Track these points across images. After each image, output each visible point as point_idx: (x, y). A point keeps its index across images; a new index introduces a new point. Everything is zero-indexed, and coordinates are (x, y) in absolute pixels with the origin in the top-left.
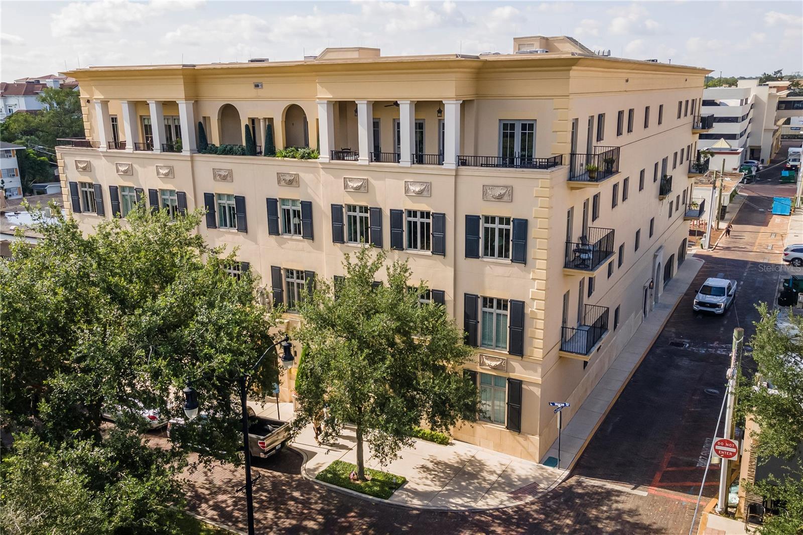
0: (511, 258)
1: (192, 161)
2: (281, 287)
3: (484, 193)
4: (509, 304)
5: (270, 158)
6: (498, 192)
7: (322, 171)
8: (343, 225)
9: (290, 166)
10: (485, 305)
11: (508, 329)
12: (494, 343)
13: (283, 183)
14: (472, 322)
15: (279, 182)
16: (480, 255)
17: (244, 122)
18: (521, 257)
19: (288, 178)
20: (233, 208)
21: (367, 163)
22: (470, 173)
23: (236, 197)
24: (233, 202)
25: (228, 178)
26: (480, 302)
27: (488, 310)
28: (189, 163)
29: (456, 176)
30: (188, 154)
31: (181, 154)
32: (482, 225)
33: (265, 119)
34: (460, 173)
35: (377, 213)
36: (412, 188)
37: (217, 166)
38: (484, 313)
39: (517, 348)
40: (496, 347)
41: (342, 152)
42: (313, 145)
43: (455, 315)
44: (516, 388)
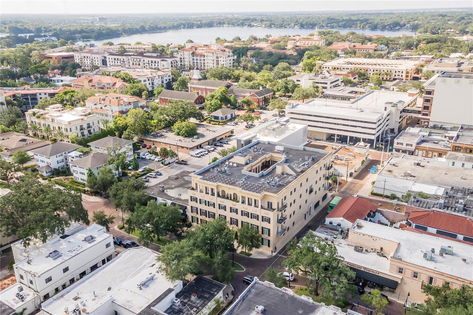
0: (268, 222)
1: (216, 198)
2: (232, 221)
3: (265, 213)
4: (268, 229)
5: (231, 201)
6: (267, 213)
7: (240, 205)
8: (243, 213)
9: (234, 203)
10: (264, 228)
11: (268, 232)
13: (233, 205)
14: (263, 231)
16: (264, 221)
17: (226, 194)
20: (224, 207)
21: (247, 205)
23: (224, 205)
25: (223, 202)
31: (214, 196)
32: (264, 217)
33: (230, 194)
34: (261, 210)
35: (248, 213)
36: (254, 210)
37: (221, 200)
39: (269, 235)
40: (266, 234)
41: (243, 202)
42: (238, 200)
43: (260, 230)
44: (269, 241)
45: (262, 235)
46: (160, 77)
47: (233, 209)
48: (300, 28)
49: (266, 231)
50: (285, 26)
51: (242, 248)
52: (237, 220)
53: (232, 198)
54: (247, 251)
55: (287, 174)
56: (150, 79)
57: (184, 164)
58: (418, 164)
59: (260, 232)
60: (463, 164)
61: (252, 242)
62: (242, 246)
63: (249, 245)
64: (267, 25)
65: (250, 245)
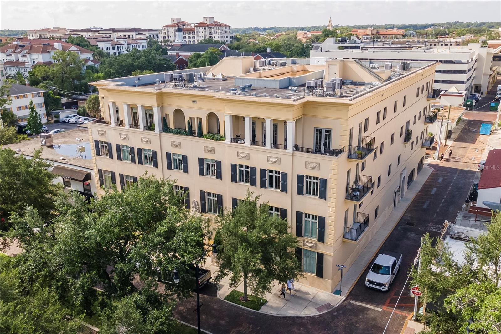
0: (319, 196)
1: (160, 136)
2: (205, 201)
3: (306, 165)
4: (318, 217)
5: (200, 138)
6: (313, 165)
7: (226, 148)
8: (237, 174)
9: (211, 143)
10: (306, 217)
11: (317, 229)
12: (310, 235)
13: (207, 151)
14: (300, 225)
15: (205, 150)
16: (304, 194)
17: (187, 119)
18: (323, 196)
19: (209, 149)
20: (181, 160)
21: (249, 146)
22: (299, 155)
23: (182, 156)
24: (181, 158)
25: (179, 146)
26: (304, 216)
27: (307, 219)
28: (159, 137)
29: (293, 156)
30: (158, 133)
31: (154, 132)
32: (305, 180)
33: (197, 118)
34: (294, 155)
35: (254, 170)
36: (271, 160)
37: (173, 140)
38: (306, 220)
39: (321, 238)
40: (312, 237)
41: (237, 139)
42: (222, 133)
43: (291, 220)
44: (320, 257)
45: (299, 239)
47: (208, 165)
49: (311, 226)
51: (234, 281)
52: (220, 197)
53: (205, 132)
54: (249, 292)
59: (292, 230)
61: (266, 260)
62: (231, 275)
63: (257, 272)
65: (260, 270)
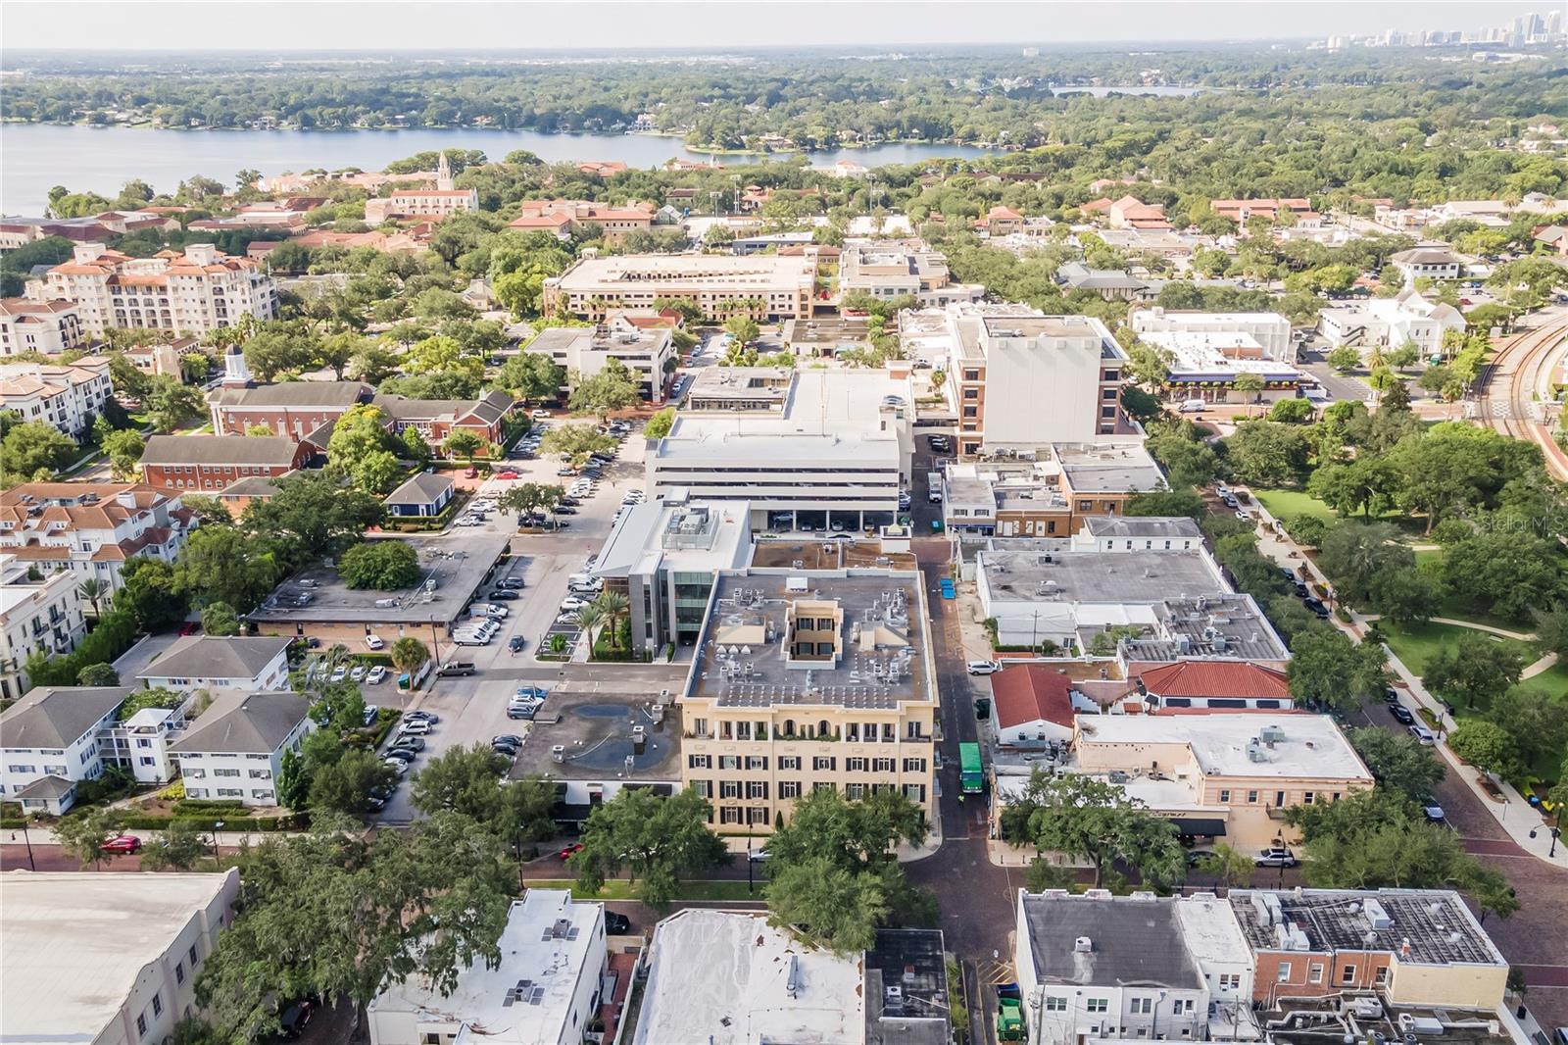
0: (918, 770)
1: (773, 744)
3: (908, 751)
4: (919, 785)
6: (912, 750)
10: (910, 786)
11: (919, 794)
12: (914, 798)
14: (906, 792)
16: (909, 770)
17: (797, 728)
18: (922, 769)
19: (825, 749)
22: (903, 745)
23: (796, 757)
25: (793, 750)
30: (771, 742)
32: (909, 761)
35: (867, 760)
36: (882, 751)
38: (910, 789)
41: (850, 738)
43: (899, 790)
46: (80, 389)
47: (822, 761)
48: (301, 130)
49: (914, 791)
50: (242, 123)
52: (834, 785)
53: (817, 735)
55: (886, 647)
56: (53, 402)
57: (469, 674)
58: (1048, 560)
59: (900, 797)
60: (1129, 543)
64: (172, 120)
